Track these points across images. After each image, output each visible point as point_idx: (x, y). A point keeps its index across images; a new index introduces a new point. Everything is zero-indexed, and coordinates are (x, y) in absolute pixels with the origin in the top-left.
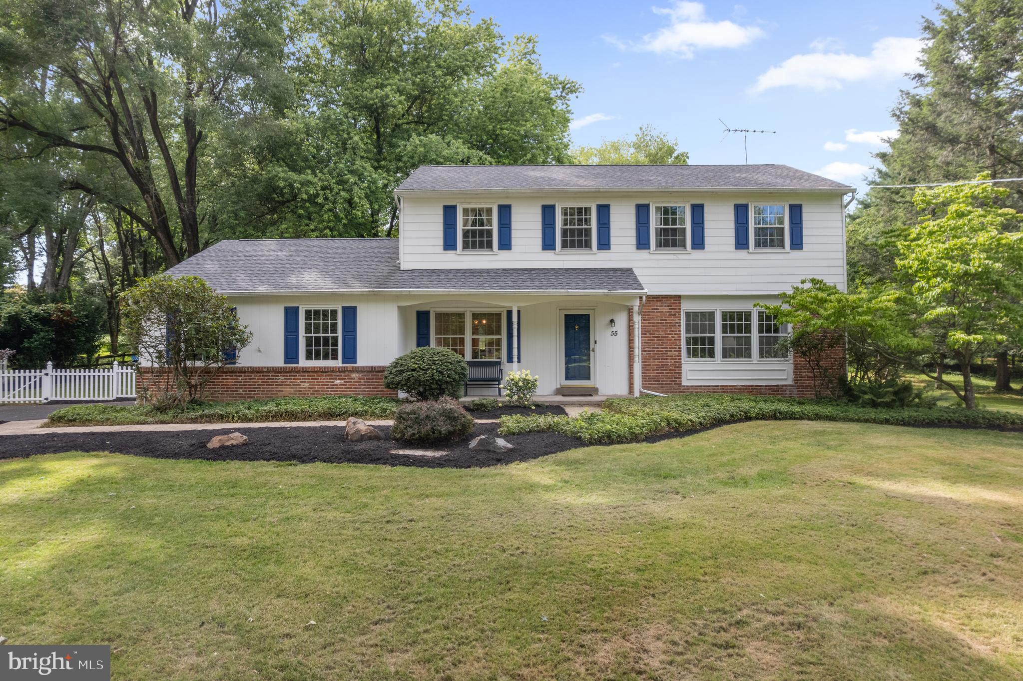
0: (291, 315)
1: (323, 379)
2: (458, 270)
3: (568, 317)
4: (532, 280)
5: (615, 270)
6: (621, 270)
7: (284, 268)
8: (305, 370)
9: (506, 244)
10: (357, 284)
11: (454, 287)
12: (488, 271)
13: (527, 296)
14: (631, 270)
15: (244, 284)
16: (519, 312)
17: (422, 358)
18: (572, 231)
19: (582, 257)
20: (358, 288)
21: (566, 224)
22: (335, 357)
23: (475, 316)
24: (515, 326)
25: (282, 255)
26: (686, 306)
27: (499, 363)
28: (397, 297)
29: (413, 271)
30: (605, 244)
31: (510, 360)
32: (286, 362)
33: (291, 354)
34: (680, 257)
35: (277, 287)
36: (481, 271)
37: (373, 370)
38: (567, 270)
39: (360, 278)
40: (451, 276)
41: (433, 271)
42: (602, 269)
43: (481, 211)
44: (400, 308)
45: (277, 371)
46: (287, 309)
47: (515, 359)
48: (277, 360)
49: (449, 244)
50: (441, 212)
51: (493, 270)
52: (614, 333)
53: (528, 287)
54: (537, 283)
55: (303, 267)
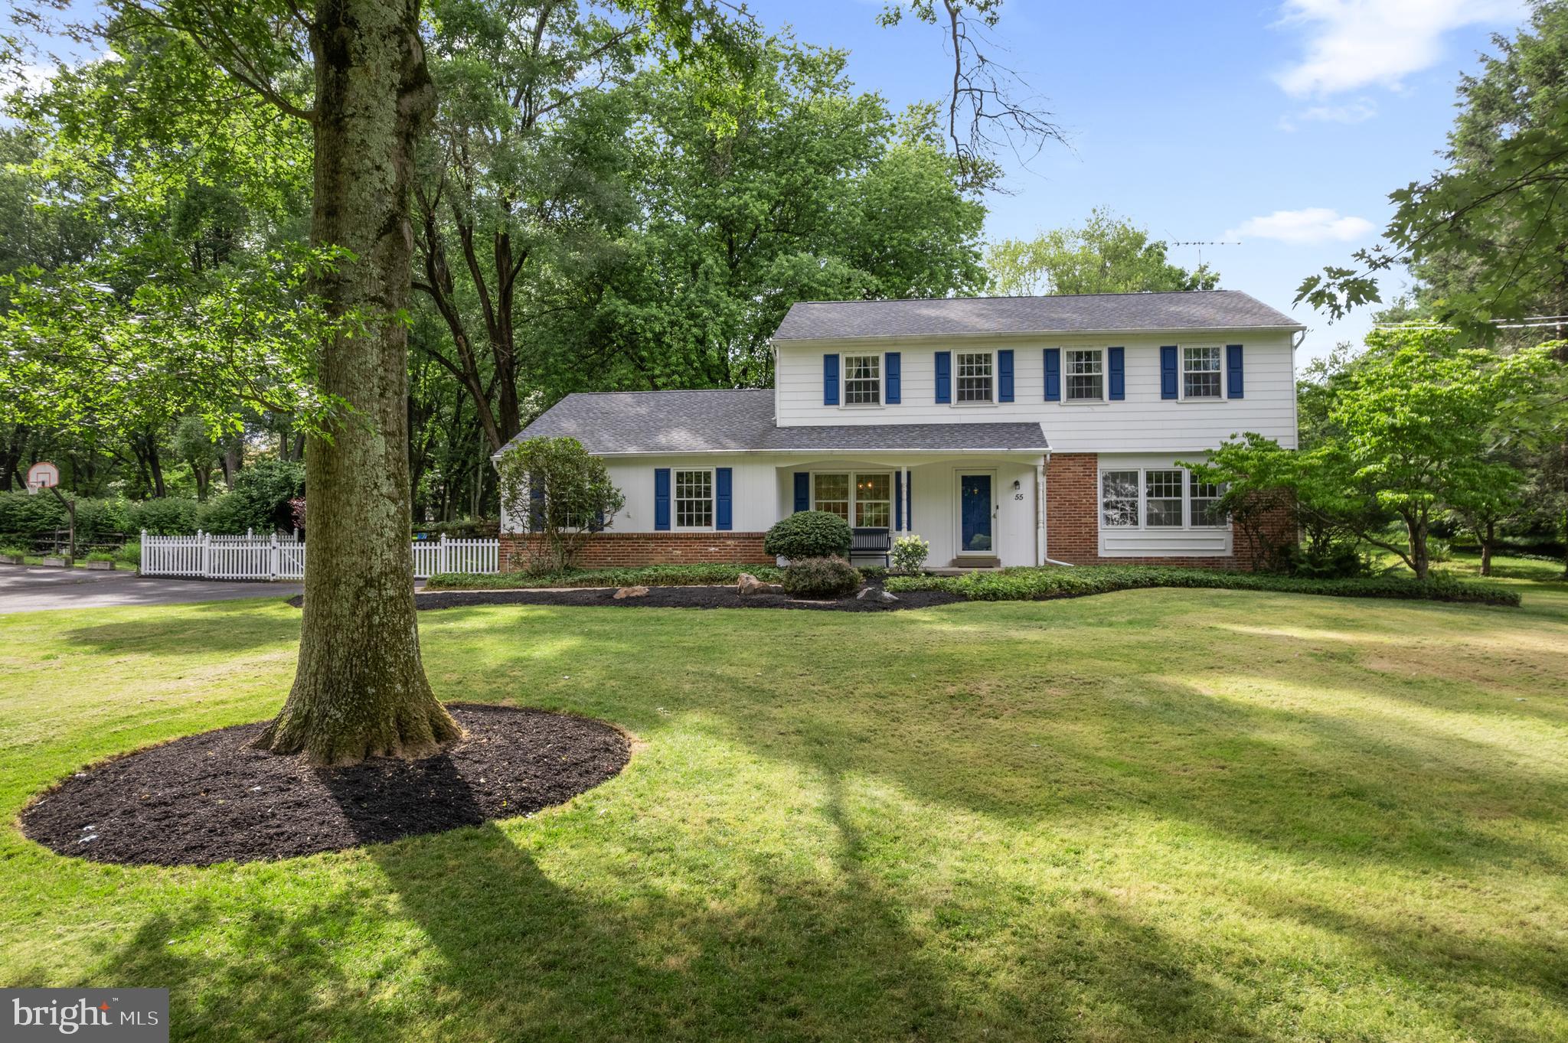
0: (662, 477)
1: (696, 546)
2: (841, 427)
3: (964, 478)
4: (924, 437)
5: (1019, 425)
6: (1026, 424)
7: (648, 427)
8: (678, 537)
9: (894, 397)
10: (733, 444)
11: (838, 446)
12: (874, 428)
13: (918, 455)
14: (1036, 425)
15: (610, 445)
16: (909, 474)
17: (804, 522)
18: (970, 381)
19: (981, 411)
20: (733, 448)
21: (962, 373)
22: (708, 523)
23: (861, 479)
24: (904, 489)
25: (643, 410)
26: (1104, 467)
27: (887, 531)
28: (776, 457)
29: (790, 428)
30: (1007, 395)
31: (899, 528)
32: (656, 529)
33: (662, 520)
34: (1096, 409)
35: (647, 447)
36: (866, 428)
37: (749, 537)
38: (964, 425)
39: (733, 437)
40: (833, 434)
41: (813, 428)
42: (1004, 424)
43: (866, 361)
44: (778, 469)
45: (648, 538)
46: (658, 472)
47: (905, 525)
48: (648, 526)
49: (831, 398)
50: (821, 362)
51: (880, 427)
52: (1019, 497)
53: (918, 446)
54: (928, 441)
55: (669, 426)
